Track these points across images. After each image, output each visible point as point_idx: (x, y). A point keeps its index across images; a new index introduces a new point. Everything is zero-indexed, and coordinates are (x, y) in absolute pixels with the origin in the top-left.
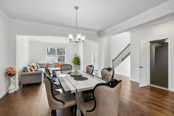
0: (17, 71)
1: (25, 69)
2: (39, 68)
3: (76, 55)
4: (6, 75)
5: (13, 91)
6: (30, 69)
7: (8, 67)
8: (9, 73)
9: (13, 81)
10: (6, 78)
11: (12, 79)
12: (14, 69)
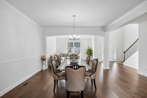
0: (46, 58)
1: (51, 57)
2: (62, 56)
3: (89, 47)
4: (41, 60)
5: (45, 69)
6: (54, 57)
7: (42, 55)
8: (43, 58)
9: (45, 63)
10: (42, 61)
11: (44, 62)
12: (45, 56)
